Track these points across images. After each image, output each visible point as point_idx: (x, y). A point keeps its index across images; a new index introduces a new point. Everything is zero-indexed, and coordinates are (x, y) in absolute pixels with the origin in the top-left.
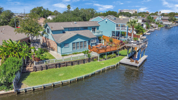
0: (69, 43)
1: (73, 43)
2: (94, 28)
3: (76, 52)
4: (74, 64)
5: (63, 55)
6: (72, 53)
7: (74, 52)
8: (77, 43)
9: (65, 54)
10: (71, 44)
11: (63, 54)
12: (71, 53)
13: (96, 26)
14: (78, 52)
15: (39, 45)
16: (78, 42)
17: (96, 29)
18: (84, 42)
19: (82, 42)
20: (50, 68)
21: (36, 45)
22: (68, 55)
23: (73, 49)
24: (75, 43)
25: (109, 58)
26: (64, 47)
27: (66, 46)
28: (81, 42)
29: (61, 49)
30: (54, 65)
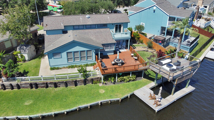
0: (61, 53)
1: (67, 53)
2: (118, 26)
3: (74, 65)
4: (59, 86)
5: (52, 69)
6: (67, 66)
7: (69, 64)
8: (75, 52)
9: (56, 67)
10: (64, 54)
11: (53, 67)
12: (65, 66)
13: (122, 23)
14: (77, 64)
15: (26, 50)
16: (78, 52)
17: (122, 28)
18: (87, 51)
19: (84, 51)
20: (23, 87)
21: (24, 49)
22: (61, 69)
23: (68, 61)
24: (71, 52)
25: (121, 81)
26: (53, 58)
27: (57, 57)
28: (81, 51)
29: (49, 60)
30: (29, 85)
